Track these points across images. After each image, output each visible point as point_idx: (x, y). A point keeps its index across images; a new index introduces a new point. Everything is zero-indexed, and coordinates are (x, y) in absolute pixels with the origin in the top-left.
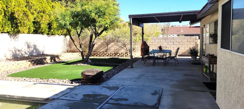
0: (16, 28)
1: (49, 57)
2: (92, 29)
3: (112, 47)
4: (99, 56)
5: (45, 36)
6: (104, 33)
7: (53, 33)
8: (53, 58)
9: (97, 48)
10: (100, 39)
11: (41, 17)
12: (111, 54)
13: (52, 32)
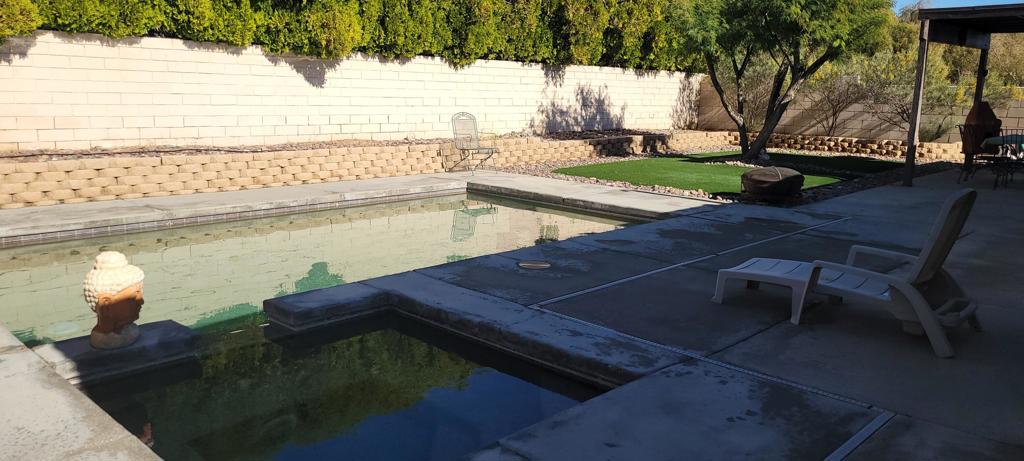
0: (564, 48)
1: (640, 138)
2: (784, 53)
3: (854, 117)
4: (799, 146)
5: (631, 72)
6: (827, 66)
7: (654, 64)
8: (651, 140)
9: (796, 122)
10: (810, 87)
11: (628, 14)
12: (846, 145)
13: (652, 61)
